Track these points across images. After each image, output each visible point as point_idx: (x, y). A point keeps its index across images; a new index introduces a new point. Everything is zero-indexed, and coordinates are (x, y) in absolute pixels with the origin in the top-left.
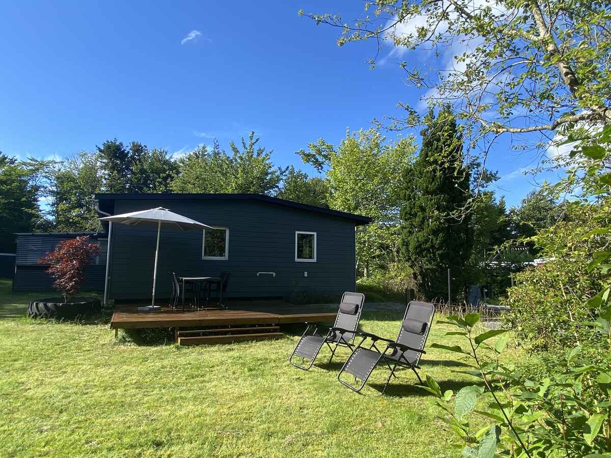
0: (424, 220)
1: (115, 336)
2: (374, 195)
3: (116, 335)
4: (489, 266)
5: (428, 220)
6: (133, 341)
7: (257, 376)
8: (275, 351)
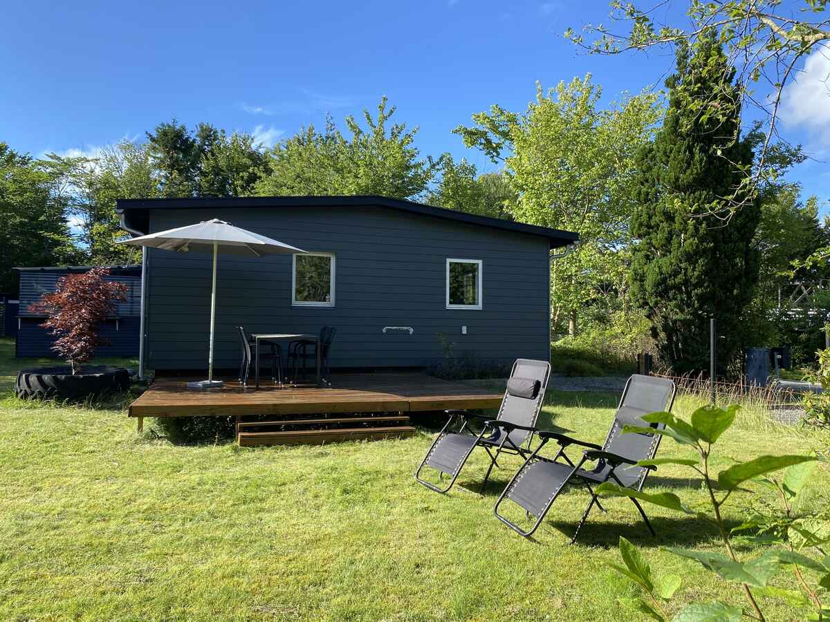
0: (672, 236)
1: (139, 429)
2: (588, 197)
3: (140, 426)
4: (787, 316)
5: (678, 236)
6: (165, 437)
7: (354, 503)
8: (396, 458)
